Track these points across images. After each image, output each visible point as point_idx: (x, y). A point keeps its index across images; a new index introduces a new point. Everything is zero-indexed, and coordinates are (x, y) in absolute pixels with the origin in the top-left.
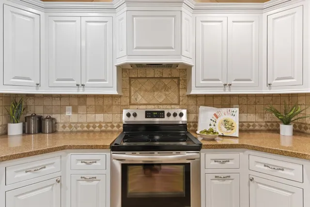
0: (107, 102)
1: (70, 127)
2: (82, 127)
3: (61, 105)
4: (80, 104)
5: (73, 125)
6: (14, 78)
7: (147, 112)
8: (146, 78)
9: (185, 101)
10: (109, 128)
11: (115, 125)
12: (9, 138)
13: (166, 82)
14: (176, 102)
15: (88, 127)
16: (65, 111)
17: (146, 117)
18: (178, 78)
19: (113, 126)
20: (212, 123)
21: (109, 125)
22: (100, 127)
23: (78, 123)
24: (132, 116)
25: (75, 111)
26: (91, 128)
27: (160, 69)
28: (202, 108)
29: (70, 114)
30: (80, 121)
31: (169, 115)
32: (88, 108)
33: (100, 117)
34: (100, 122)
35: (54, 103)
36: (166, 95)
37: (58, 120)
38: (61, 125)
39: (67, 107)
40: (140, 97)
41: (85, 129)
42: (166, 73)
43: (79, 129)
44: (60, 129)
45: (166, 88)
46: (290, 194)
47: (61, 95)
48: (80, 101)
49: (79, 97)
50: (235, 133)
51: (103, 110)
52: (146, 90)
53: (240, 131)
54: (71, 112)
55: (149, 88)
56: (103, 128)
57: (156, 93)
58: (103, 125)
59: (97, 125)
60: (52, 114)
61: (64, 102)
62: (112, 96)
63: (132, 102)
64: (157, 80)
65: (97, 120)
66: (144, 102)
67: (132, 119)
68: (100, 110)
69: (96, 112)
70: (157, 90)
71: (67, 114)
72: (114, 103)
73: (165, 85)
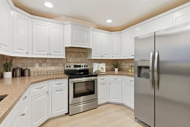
0: (57, 61)
1: (38, 73)
2: (44, 72)
3: (32, 63)
4: (43, 62)
5: (39, 72)
6: (17, 49)
7: (74, 65)
8: (73, 52)
9: (87, 61)
10: (57, 73)
11: (60, 71)
12: (4, 80)
13: (81, 54)
14: (84, 61)
15: (47, 72)
16: (35, 66)
17: (74, 67)
18: (85, 53)
19: (59, 72)
20: (98, 68)
21: (58, 71)
22: (53, 72)
23: (42, 71)
24: (68, 67)
25: (40, 65)
26: (49, 73)
27: (79, 49)
28: (94, 64)
29: (38, 67)
30: (44, 70)
31: (83, 66)
32: (47, 64)
33: (53, 68)
34: (53, 70)
35: (28, 62)
36: (81, 59)
37: (31, 70)
38: (32, 72)
39: (36, 64)
40: (71, 59)
41: (46, 73)
42: (81, 50)
43: (43, 74)
44: (32, 74)
45: (81, 56)
46: (118, 85)
47: (32, 58)
48: (43, 61)
49: (43, 59)
50: (105, 71)
51: (54, 65)
52: (73, 57)
53: (106, 71)
54: (38, 66)
55: (74, 56)
56: (55, 73)
57: (77, 58)
58: (55, 71)
59: (52, 71)
60: (27, 67)
61: (34, 61)
62: (63, 59)
63: (68, 62)
64: (77, 53)
65: (52, 69)
66: (72, 61)
67: (68, 68)
68: (53, 65)
69: (51, 66)
70: (77, 57)
71: (36, 67)
72: (60, 62)
73: (80, 55)
